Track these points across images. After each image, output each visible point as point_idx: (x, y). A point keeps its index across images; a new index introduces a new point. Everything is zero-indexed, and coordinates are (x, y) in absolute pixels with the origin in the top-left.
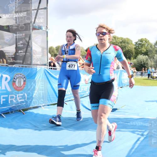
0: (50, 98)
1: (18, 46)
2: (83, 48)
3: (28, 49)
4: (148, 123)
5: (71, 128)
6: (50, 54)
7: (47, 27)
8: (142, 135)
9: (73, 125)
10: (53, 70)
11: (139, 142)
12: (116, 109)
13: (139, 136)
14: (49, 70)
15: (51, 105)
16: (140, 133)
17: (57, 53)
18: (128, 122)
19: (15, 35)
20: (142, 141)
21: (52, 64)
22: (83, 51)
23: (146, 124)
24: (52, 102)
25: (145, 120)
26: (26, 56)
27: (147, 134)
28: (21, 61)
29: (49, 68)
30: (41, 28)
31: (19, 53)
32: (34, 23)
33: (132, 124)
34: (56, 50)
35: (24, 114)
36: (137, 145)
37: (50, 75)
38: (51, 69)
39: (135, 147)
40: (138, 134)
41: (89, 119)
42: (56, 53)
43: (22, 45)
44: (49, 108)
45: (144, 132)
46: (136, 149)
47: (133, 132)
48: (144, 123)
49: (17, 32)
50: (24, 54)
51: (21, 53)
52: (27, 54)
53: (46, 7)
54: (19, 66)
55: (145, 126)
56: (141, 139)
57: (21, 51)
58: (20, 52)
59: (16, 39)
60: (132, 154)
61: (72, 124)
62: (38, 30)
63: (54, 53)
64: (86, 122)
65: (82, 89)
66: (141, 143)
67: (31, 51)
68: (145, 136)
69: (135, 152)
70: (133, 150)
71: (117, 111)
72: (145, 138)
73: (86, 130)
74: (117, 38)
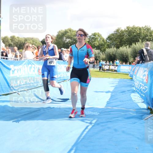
0: (2, 88)
2: (38, 39)
4: (97, 112)
6: (4, 43)
8: (91, 123)
9: (25, 115)
10: (5, 60)
11: (87, 130)
13: (88, 124)
14: (2, 60)
15: (3, 95)
16: (89, 121)
17: (12, 43)
20: (90, 129)
21: (5, 54)
22: (38, 42)
23: (95, 113)
24: (4, 93)
25: (94, 110)
27: (95, 122)
29: (2, 58)
34: (11, 40)
36: (85, 133)
37: (3, 64)
38: (4, 58)
39: (83, 135)
40: (87, 123)
42: (10, 43)
45: (92, 120)
46: (85, 136)
47: (83, 121)
48: (93, 112)
55: (94, 115)
56: (89, 127)
60: (81, 141)
63: (9, 42)
64: (38, 111)
65: (35, 80)
66: (89, 131)
68: (93, 125)
69: (83, 139)
70: (82, 138)
71: (68, 101)
73: (37, 120)
74: (72, 31)
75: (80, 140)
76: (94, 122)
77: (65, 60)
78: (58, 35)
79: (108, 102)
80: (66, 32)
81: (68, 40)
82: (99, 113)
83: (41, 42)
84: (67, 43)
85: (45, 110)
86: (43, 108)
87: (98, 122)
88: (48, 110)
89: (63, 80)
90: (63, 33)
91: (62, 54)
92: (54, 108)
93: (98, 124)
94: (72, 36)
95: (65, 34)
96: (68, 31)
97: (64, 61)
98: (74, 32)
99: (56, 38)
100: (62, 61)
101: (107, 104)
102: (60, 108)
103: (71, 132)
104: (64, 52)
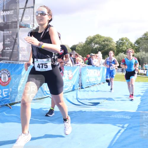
1: (5, 43)
3: (15, 46)
4: (128, 116)
5: (56, 121)
7: (33, 25)
8: (123, 127)
11: (119, 134)
12: (99, 103)
13: (120, 128)
15: (37, 99)
16: (121, 125)
18: (110, 115)
19: (2, 32)
20: (122, 133)
23: (126, 117)
24: (38, 97)
25: (126, 114)
26: (13, 52)
27: (127, 127)
28: (8, 58)
30: (27, 26)
31: (5, 50)
32: (21, 21)
33: (113, 117)
35: (11, 108)
36: (118, 137)
39: (116, 139)
40: (119, 126)
41: (73, 112)
43: (10, 42)
44: (35, 102)
45: (124, 124)
46: (117, 140)
47: (114, 124)
48: (124, 116)
49: (5, 30)
50: (11, 51)
51: (8, 49)
52: (14, 50)
53: (33, 6)
54: (6, 62)
55: (126, 119)
56: (122, 131)
57: (8, 48)
58: (6, 48)
59: (4, 36)
61: (57, 117)
62: (24, 28)
65: (65, 84)
66: (121, 135)
67: (18, 48)
68: (125, 129)
69: (116, 143)
70: (115, 141)
71: (99, 105)
72: (125, 130)
74: (100, 37)
75: (113, 143)
76: (126, 125)
77: (95, 65)
78: (86, 41)
79: (139, 106)
80: (94, 38)
81: (96, 46)
82: (130, 117)
83: (71, 48)
84: (96, 48)
85: (77, 113)
86: (75, 112)
87: (130, 126)
88: (80, 113)
89: (93, 85)
90: (91, 39)
91: (91, 59)
92: (85, 111)
93: (131, 128)
94: (100, 42)
95: (94, 40)
96: (97, 37)
97: (93, 66)
98: (102, 37)
99: (85, 45)
100: (92, 66)
101: (138, 108)
102: (91, 112)
103: (104, 135)
104: (94, 57)
